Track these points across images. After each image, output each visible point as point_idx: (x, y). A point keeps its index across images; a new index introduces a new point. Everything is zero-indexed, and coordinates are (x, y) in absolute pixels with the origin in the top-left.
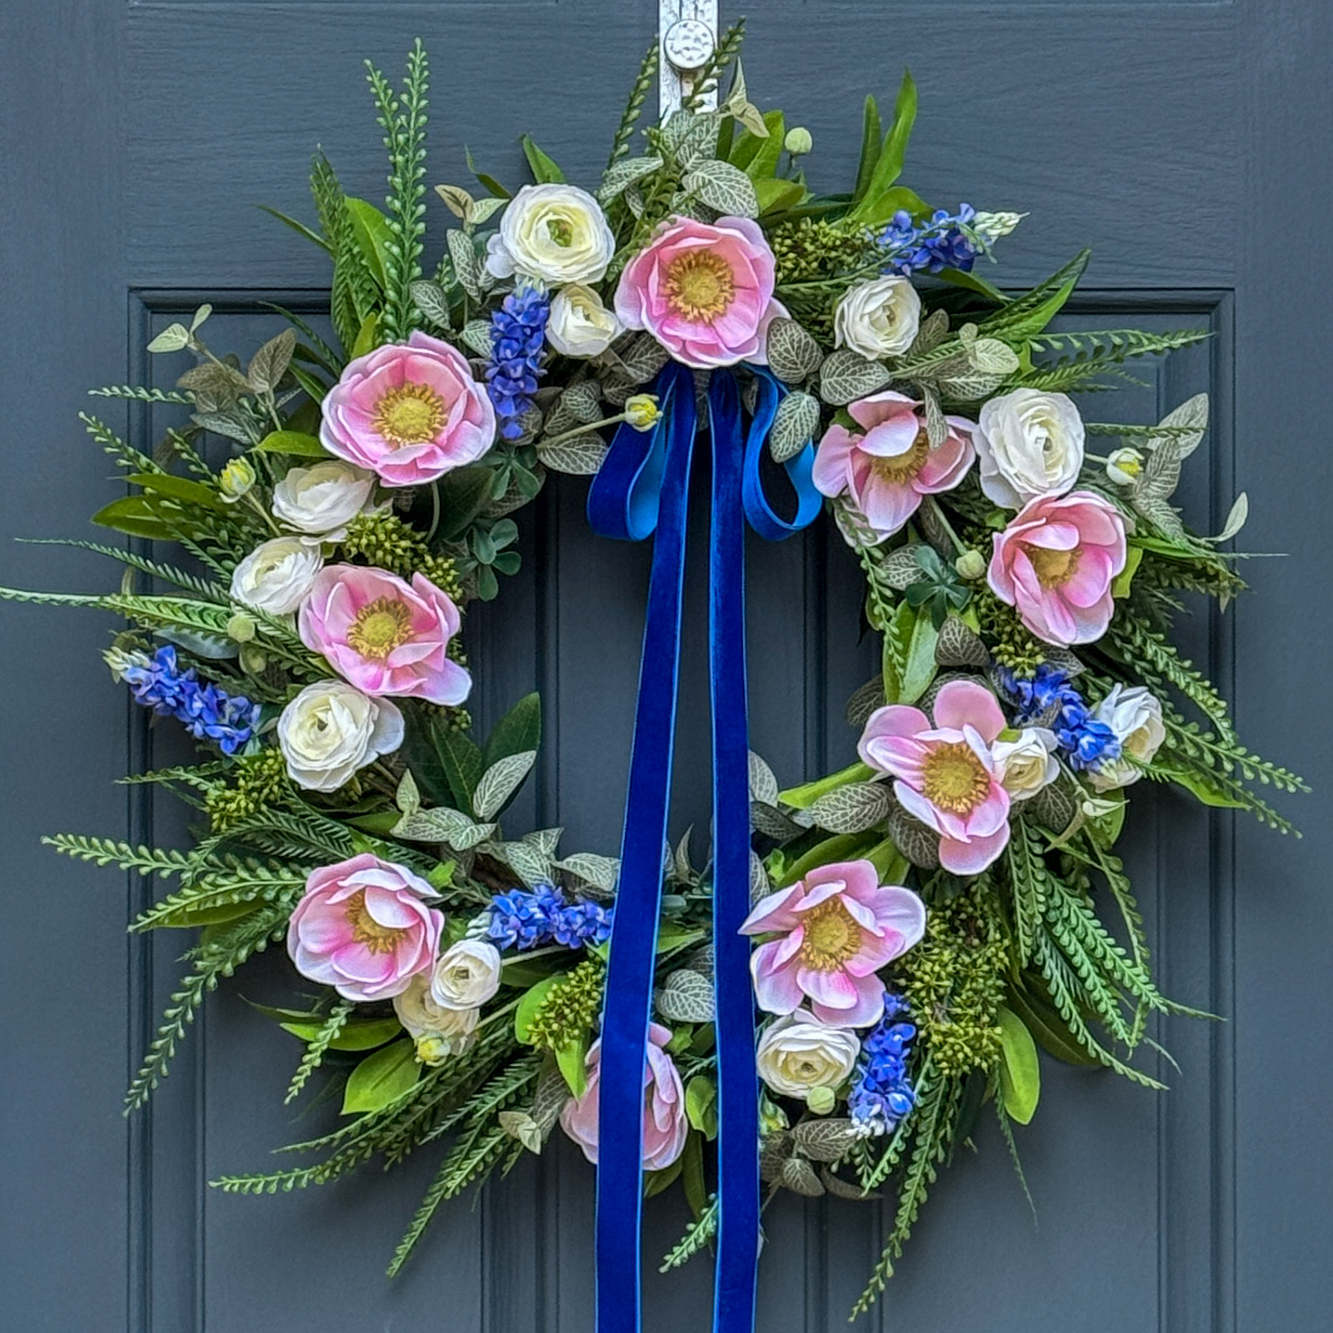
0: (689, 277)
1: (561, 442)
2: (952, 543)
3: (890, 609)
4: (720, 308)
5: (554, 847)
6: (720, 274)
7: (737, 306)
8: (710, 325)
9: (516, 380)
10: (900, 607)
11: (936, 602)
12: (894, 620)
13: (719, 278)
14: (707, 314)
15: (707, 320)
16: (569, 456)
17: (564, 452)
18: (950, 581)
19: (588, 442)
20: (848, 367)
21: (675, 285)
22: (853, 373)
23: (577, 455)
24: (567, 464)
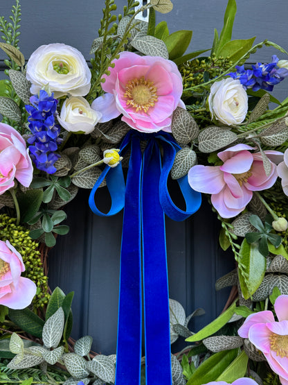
0: (136, 89)
1: (83, 174)
2: (268, 212)
3: (237, 246)
4: (152, 104)
5: (89, 352)
6: (151, 88)
7: (159, 105)
8: (147, 114)
9: (44, 143)
10: (242, 245)
11: (261, 241)
12: (240, 251)
13: (151, 91)
14: (146, 108)
15: (145, 111)
16: (86, 180)
17: (84, 179)
18: (268, 232)
19: (95, 173)
20: (214, 135)
21: (129, 94)
22: (217, 137)
23: (90, 180)
24: (86, 185)
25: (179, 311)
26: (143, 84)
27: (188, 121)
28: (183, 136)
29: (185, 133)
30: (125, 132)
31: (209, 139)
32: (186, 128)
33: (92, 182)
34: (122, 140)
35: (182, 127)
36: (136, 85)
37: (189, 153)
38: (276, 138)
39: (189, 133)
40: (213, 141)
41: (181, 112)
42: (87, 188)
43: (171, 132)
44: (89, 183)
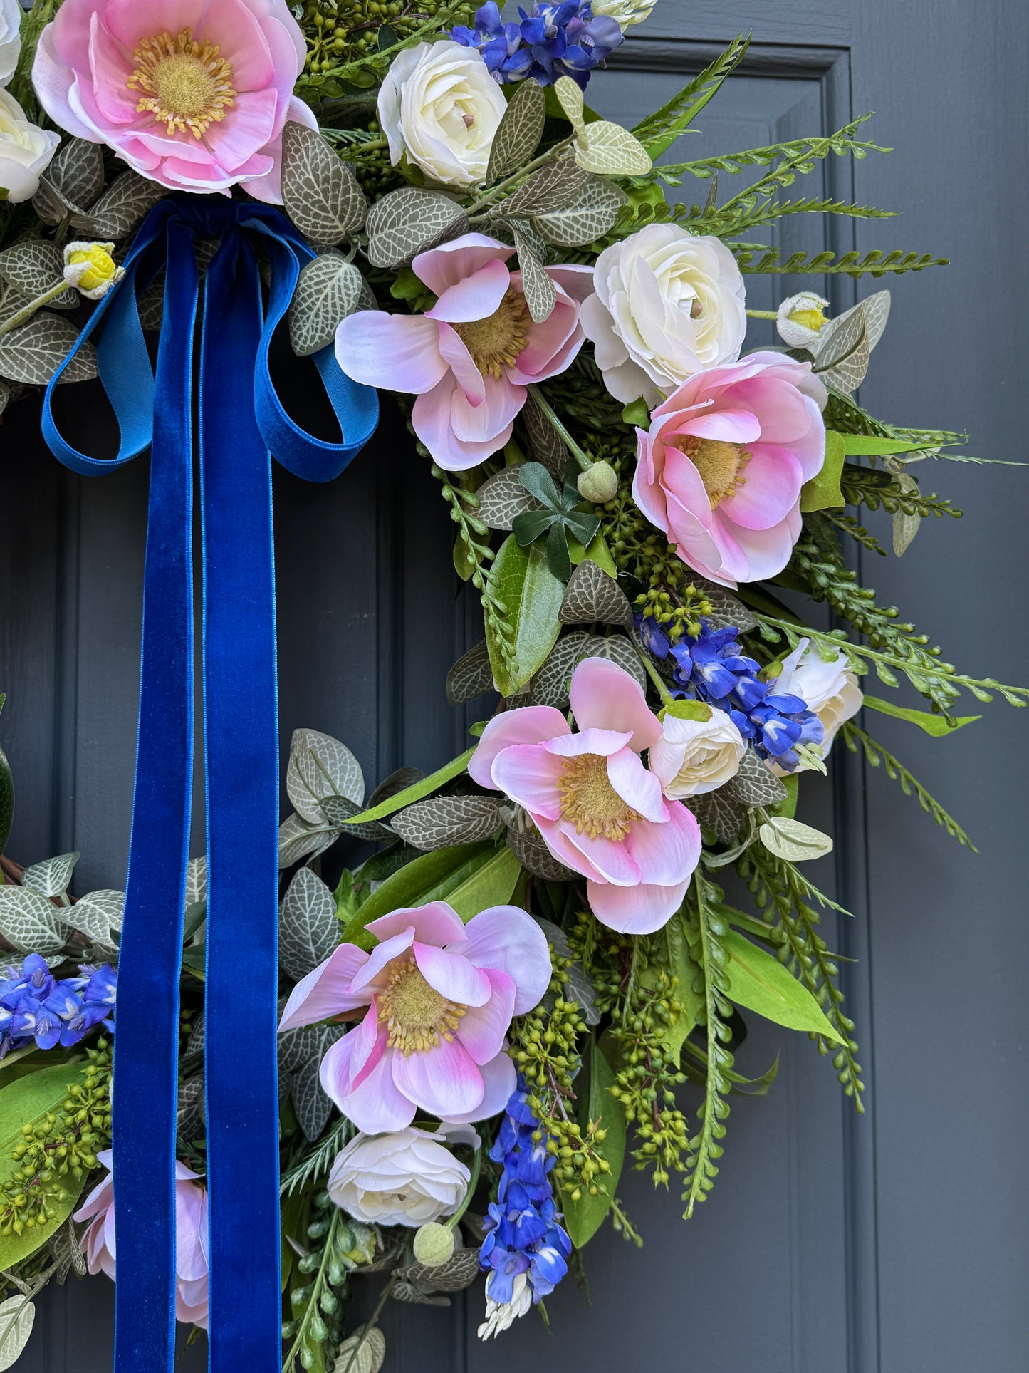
0: (164, 65)
1: (19, 339)
2: (570, 453)
3: (488, 553)
4: (218, 115)
5: (65, 885)
6: (214, 65)
7: (241, 118)
8: (203, 141)
10: (502, 550)
11: (551, 538)
12: (494, 568)
13: (214, 74)
14: (198, 130)
15: (198, 135)
16: (30, 359)
17: (23, 353)
18: (569, 507)
19: (57, 337)
20: (406, 211)
21: (144, 80)
22: (413, 219)
23: (42, 356)
24: (30, 372)
25: (343, 769)
26: (189, 51)
27: (326, 167)
28: (316, 216)
29: (323, 208)
30: (144, 204)
31: (392, 226)
32: (325, 191)
33: (51, 364)
34: (134, 228)
35: (311, 187)
36: (167, 53)
37: (341, 273)
38: (575, 220)
39: (334, 208)
40: (401, 231)
41: (305, 139)
42: (35, 381)
43: (279, 202)
44: (40, 367)
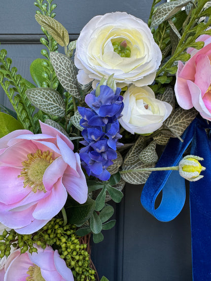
24: (138, 180)
30: (189, 122)
33: (145, 176)
42: (139, 183)
44: (141, 178)
